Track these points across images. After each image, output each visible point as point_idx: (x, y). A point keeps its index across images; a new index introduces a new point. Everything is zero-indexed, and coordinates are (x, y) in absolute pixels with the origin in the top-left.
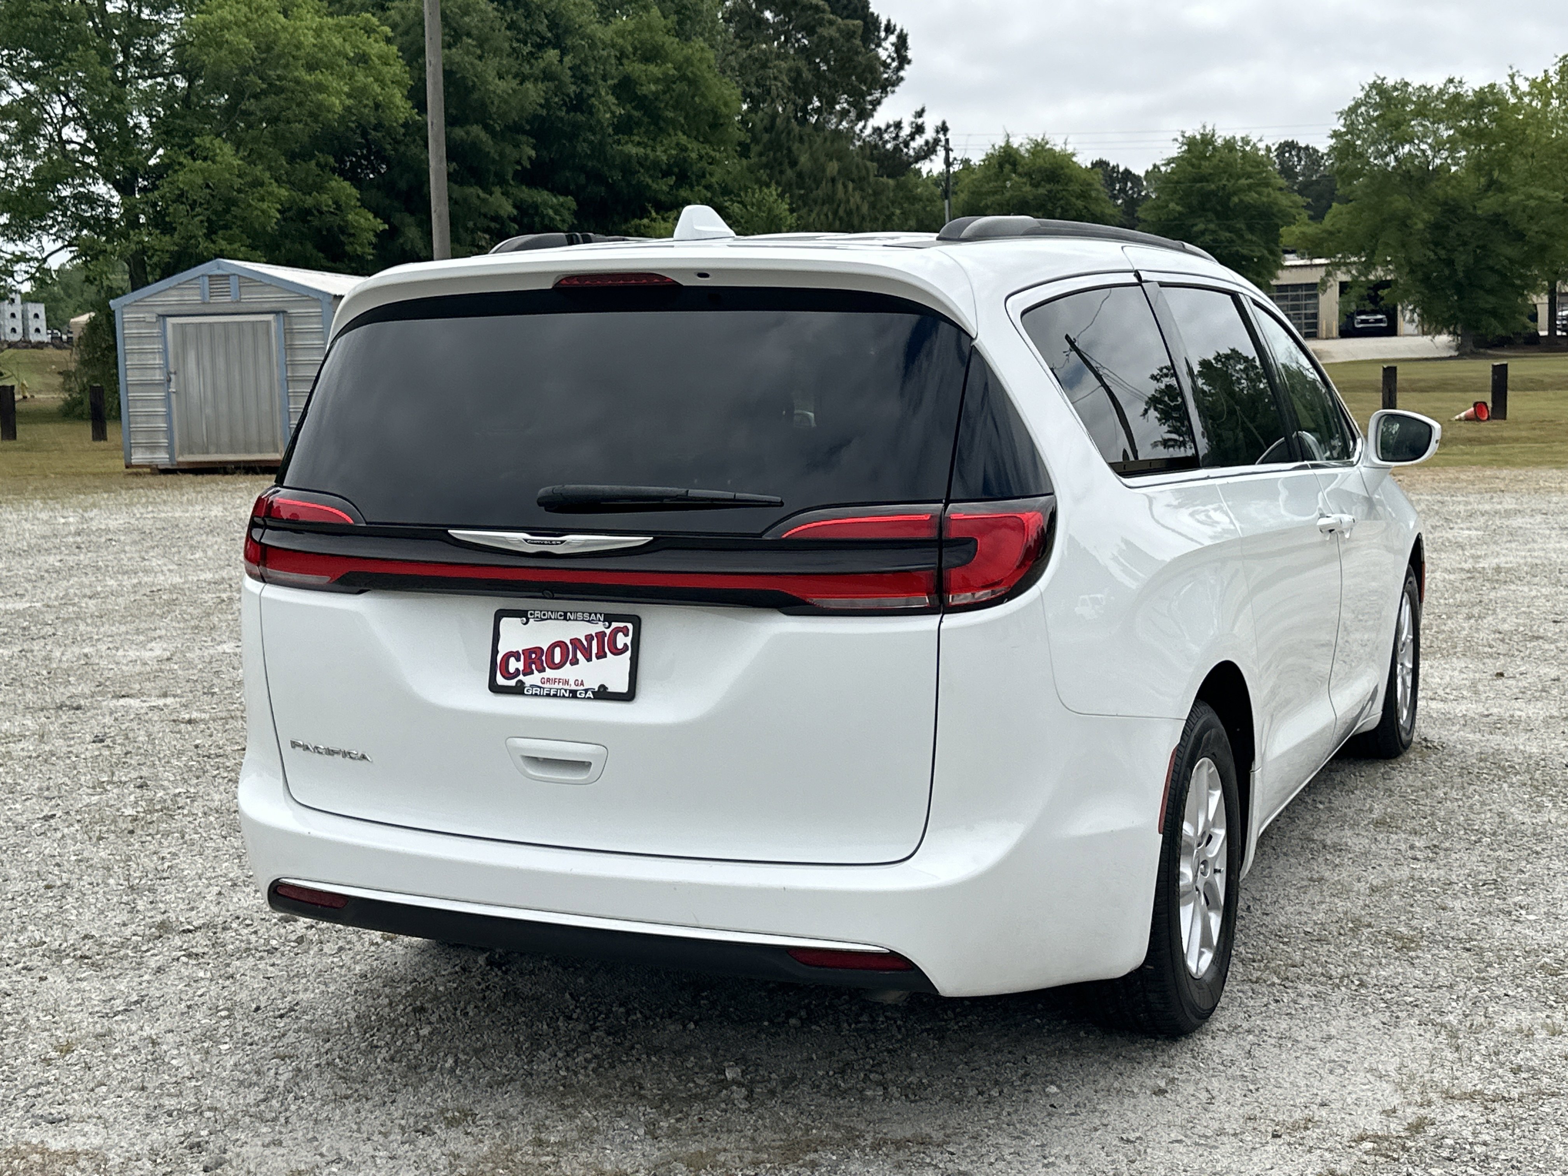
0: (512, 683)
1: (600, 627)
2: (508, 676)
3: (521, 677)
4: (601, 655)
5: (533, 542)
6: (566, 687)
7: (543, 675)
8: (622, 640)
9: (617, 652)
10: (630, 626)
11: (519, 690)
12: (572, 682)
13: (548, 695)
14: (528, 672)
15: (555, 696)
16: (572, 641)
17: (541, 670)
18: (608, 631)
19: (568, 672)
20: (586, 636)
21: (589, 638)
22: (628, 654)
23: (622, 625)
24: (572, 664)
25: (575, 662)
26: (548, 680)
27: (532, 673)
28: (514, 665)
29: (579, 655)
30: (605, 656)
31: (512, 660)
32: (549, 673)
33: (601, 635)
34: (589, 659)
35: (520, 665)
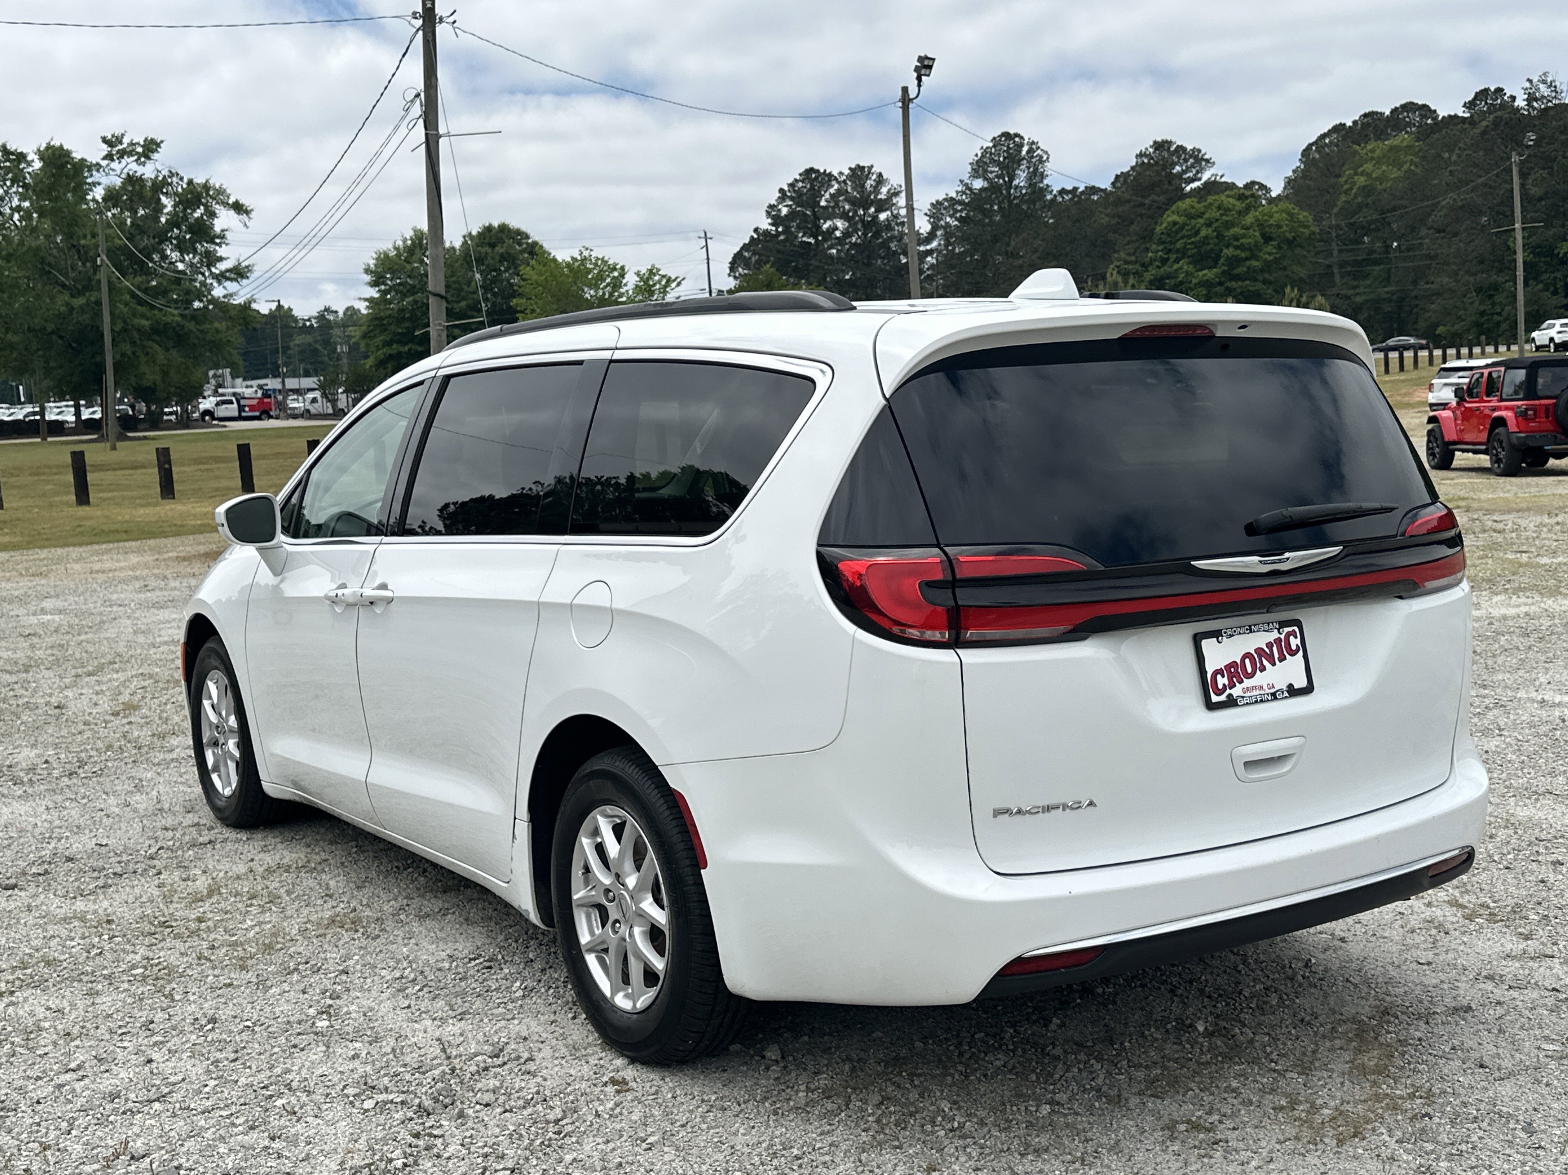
0: (1223, 698)
1: (1275, 635)
2: (1219, 693)
3: (1228, 691)
4: (1282, 659)
5: (1265, 563)
6: (1262, 692)
7: (1243, 685)
8: (1295, 642)
9: (1293, 653)
10: (1296, 629)
11: (1231, 703)
12: (1265, 687)
13: (1256, 702)
14: (1232, 686)
15: (1261, 701)
16: (1256, 651)
17: (1241, 682)
18: (1282, 637)
19: (1260, 679)
20: (1267, 645)
21: (1269, 645)
22: (1301, 653)
23: (1290, 629)
24: (1261, 671)
25: (1263, 669)
26: (1248, 689)
27: (1235, 686)
28: (1222, 681)
29: (1265, 662)
30: (1285, 659)
31: (1219, 677)
32: (1247, 683)
33: (1278, 641)
34: (1274, 664)
35: (1225, 681)
